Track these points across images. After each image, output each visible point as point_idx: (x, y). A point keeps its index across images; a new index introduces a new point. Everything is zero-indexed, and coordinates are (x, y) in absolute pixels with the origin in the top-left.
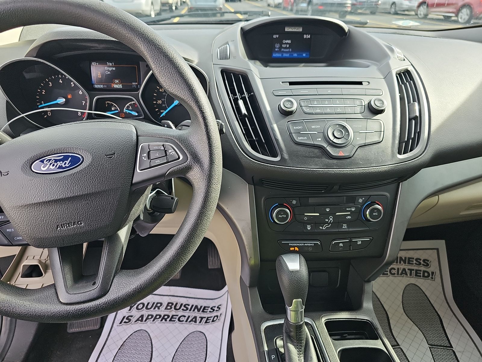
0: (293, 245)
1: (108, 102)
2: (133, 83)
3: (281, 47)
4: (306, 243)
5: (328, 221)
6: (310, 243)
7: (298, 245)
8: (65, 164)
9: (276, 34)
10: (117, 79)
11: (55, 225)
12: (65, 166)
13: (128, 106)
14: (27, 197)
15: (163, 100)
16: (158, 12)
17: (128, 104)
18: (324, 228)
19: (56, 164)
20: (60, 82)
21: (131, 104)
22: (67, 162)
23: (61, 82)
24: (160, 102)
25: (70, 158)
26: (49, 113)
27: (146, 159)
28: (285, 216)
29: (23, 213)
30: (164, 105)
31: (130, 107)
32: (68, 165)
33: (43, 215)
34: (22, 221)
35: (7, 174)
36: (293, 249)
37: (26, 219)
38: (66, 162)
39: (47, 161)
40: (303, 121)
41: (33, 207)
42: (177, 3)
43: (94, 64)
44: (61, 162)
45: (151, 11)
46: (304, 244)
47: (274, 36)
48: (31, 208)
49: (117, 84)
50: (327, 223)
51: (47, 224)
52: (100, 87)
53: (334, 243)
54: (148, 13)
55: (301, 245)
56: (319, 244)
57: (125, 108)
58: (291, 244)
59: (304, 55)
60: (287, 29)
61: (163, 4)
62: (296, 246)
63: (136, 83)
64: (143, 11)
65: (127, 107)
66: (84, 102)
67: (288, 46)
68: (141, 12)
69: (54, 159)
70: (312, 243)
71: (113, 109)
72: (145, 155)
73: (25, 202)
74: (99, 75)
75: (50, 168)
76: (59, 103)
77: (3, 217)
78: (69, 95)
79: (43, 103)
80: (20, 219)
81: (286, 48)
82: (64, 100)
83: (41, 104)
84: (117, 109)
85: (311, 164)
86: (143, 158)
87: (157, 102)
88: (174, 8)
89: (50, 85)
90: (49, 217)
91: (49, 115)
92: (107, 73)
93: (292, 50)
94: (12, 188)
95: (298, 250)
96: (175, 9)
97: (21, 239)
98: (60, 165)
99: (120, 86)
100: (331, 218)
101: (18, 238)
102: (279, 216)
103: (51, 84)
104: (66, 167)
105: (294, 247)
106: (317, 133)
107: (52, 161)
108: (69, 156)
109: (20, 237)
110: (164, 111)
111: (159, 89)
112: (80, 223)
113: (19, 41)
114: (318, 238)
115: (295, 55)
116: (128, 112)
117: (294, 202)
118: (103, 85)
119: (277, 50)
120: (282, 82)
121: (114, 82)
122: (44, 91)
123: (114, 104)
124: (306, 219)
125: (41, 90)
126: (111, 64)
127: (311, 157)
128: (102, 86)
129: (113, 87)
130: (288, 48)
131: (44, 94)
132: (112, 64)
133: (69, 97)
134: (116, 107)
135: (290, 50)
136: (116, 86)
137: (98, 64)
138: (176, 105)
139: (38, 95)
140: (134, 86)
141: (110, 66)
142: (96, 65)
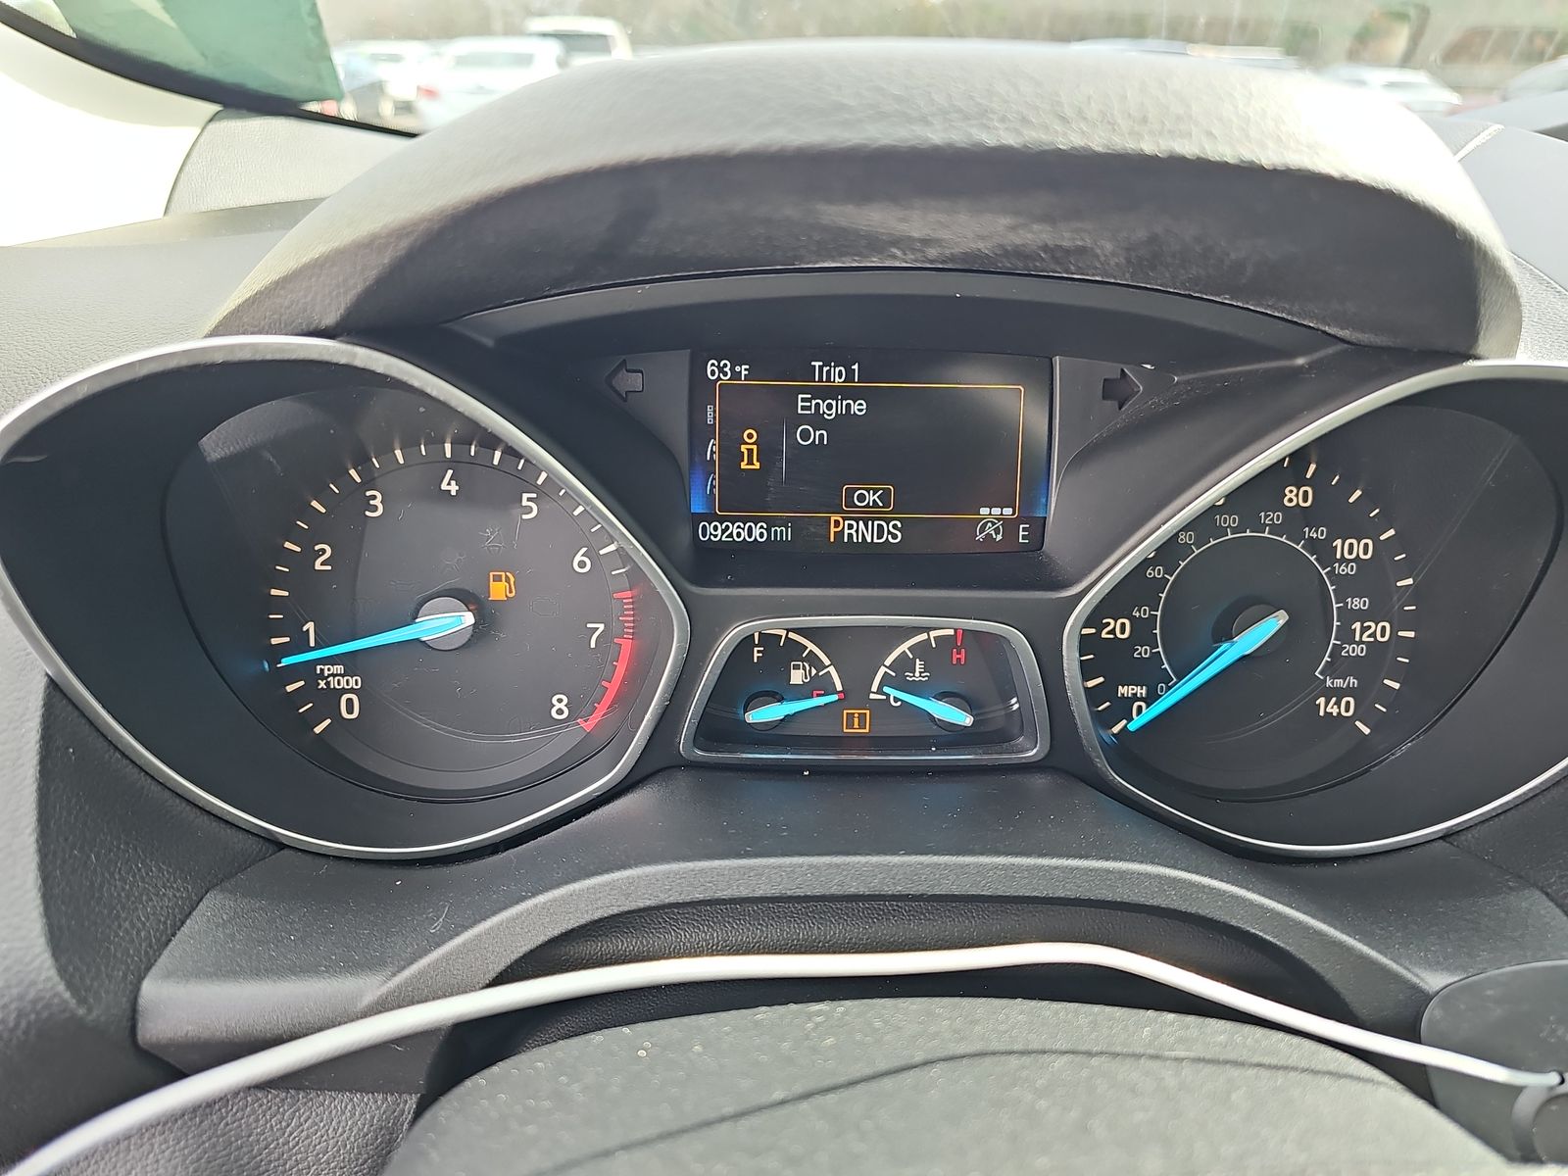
2: (984, 511)
10: (868, 479)
13: (903, 657)
15: (1143, 612)
17: (903, 648)
20: (444, 486)
21: (927, 645)
23: (454, 488)
24: (1121, 627)
26: (350, 702)
30: (1143, 651)
31: (918, 665)
43: (721, 370)
49: (867, 515)
57: (880, 673)
63: (1008, 511)
65: (891, 668)
66: (601, 627)
71: (797, 677)
74: (743, 448)
76: (424, 639)
78: (498, 579)
79: (313, 638)
82: (469, 619)
83: (300, 642)
84: (827, 677)
87: (1101, 627)
89: (375, 508)
91: (345, 715)
92: (805, 435)
99: (893, 533)
103: (377, 502)
110: (1144, 693)
113: (166, 212)
116: (896, 700)
118: (771, 523)
121: (850, 503)
122: (328, 553)
123: (811, 646)
125: (308, 541)
126: (837, 375)
128: (756, 532)
129: (838, 535)
131: (328, 570)
132: (850, 373)
133: (499, 591)
134: (820, 666)
136: (862, 532)
137: (743, 369)
138: (1244, 657)
139: (280, 581)
140: (990, 530)
141: (828, 392)
142: (736, 376)
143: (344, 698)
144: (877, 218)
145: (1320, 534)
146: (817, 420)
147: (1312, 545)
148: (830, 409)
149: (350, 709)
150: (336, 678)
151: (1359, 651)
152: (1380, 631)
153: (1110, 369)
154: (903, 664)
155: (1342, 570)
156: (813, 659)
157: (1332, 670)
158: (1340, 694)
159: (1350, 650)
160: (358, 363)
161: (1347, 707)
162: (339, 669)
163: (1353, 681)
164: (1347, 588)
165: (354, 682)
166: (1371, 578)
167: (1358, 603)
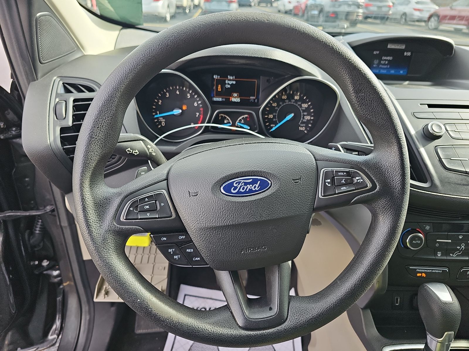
0: (421, 271)
1: (222, 115)
2: (251, 97)
3: (379, 63)
4: (434, 270)
5: (460, 249)
6: (439, 270)
7: (426, 271)
8: (255, 187)
9: (377, 50)
10: (236, 93)
11: (240, 248)
12: (255, 189)
13: (240, 119)
14: (217, 219)
15: (274, 114)
16: (173, 14)
17: (241, 118)
18: (455, 255)
19: (245, 187)
21: (244, 117)
22: (257, 186)
23: (178, 93)
24: (271, 116)
25: (259, 182)
27: (330, 185)
28: (419, 242)
29: (210, 235)
30: (274, 120)
31: (243, 120)
32: (258, 188)
33: (230, 238)
34: (208, 243)
35: (196, 194)
36: (420, 275)
37: (212, 241)
38: (255, 186)
39: (236, 184)
40: (452, 146)
41: (221, 230)
42: (190, 7)
43: (216, 77)
44: (251, 186)
45: (166, 13)
46: (432, 271)
47: (375, 53)
48: (219, 230)
49: (235, 97)
50: (458, 250)
51: (232, 248)
52: (218, 100)
53: (462, 271)
54: (163, 16)
55: (429, 271)
56: (448, 271)
57: (237, 121)
58: (419, 270)
59: (401, 72)
60: (390, 46)
61: (178, 7)
62: (423, 272)
63: (254, 98)
64: (159, 13)
65: (239, 121)
66: (198, 114)
67: (387, 62)
68: (157, 14)
69: (243, 182)
70: (440, 270)
71: (225, 122)
72: (329, 181)
73: (215, 224)
74: (219, 88)
75: (240, 191)
76: (175, 114)
77: (184, 237)
78: (184, 106)
79: (158, 113)
80: (206, 241)
81: (384, 64)
82: (180, 111)
83: (157, 114)
84: (230, 122)
85: (464, 192)
86: (327, 183)
87: (268, 116)
88: (187, 11)
90: (235, 240)
92: (227, 86)
93: (390, 66)
94: (202, 209)
95: (425, 276)
96: (189, 12)
97: (199, 259)
98: (250, 188)
99: (238, 100)
100: (463, 245)
101: (196, 259)
102: (414, 242)
103: (168, 95)
104: (256, 191)
105: (421, 273)
106: (468, 160)
107: (242, 184)
108: (258, 180)
109: (198, 258)
110: (274, 126)
111: (272, 104)
112: (264, 248)
114: (447, 265)
115: (392, 72)
116: (240, 125)
117: (428, 228)
118: (222, 98)
119: (375, 66)
120: (421, 104)
121: (233, 96)
122: (161, 102)
123: (228, 117)
124: (437, 245)
125: (158, 100)
126: (231, 78)
127: (464, 185)
128: (220, 99)
129: (231, 100)
130: (387, 65)
131: (161, 104)
132: (233, 78)
133: (184, 108)
135: (389, 66)
136: (234, 100)
137: (219, 77)
138: (288, 121)
139: (154, 105)
140: (252, 100)
141: (230, 80)
142: (218, 78)
143: (163, 123)
144: (229, 60)
145: (300, 103)
146: (229, 84)
147: (299, 105)
148: (231, 82)
149: (163, 124)
150: (161, 119)
151: (305, 121)
152: (308, 118)
153: (268, 78)
154: (240, 120)
155: (303, 109)
156: (228, 119)
157: (301, 123)
158: (302, 127)
159: (304, 120)
160: (177, 74)
161: (303, 129)
162: (162, 118)
163: (304, 125)
164: (304, 111)
165: (164, 120)
166: (307, 110)
167: (305, 113)
